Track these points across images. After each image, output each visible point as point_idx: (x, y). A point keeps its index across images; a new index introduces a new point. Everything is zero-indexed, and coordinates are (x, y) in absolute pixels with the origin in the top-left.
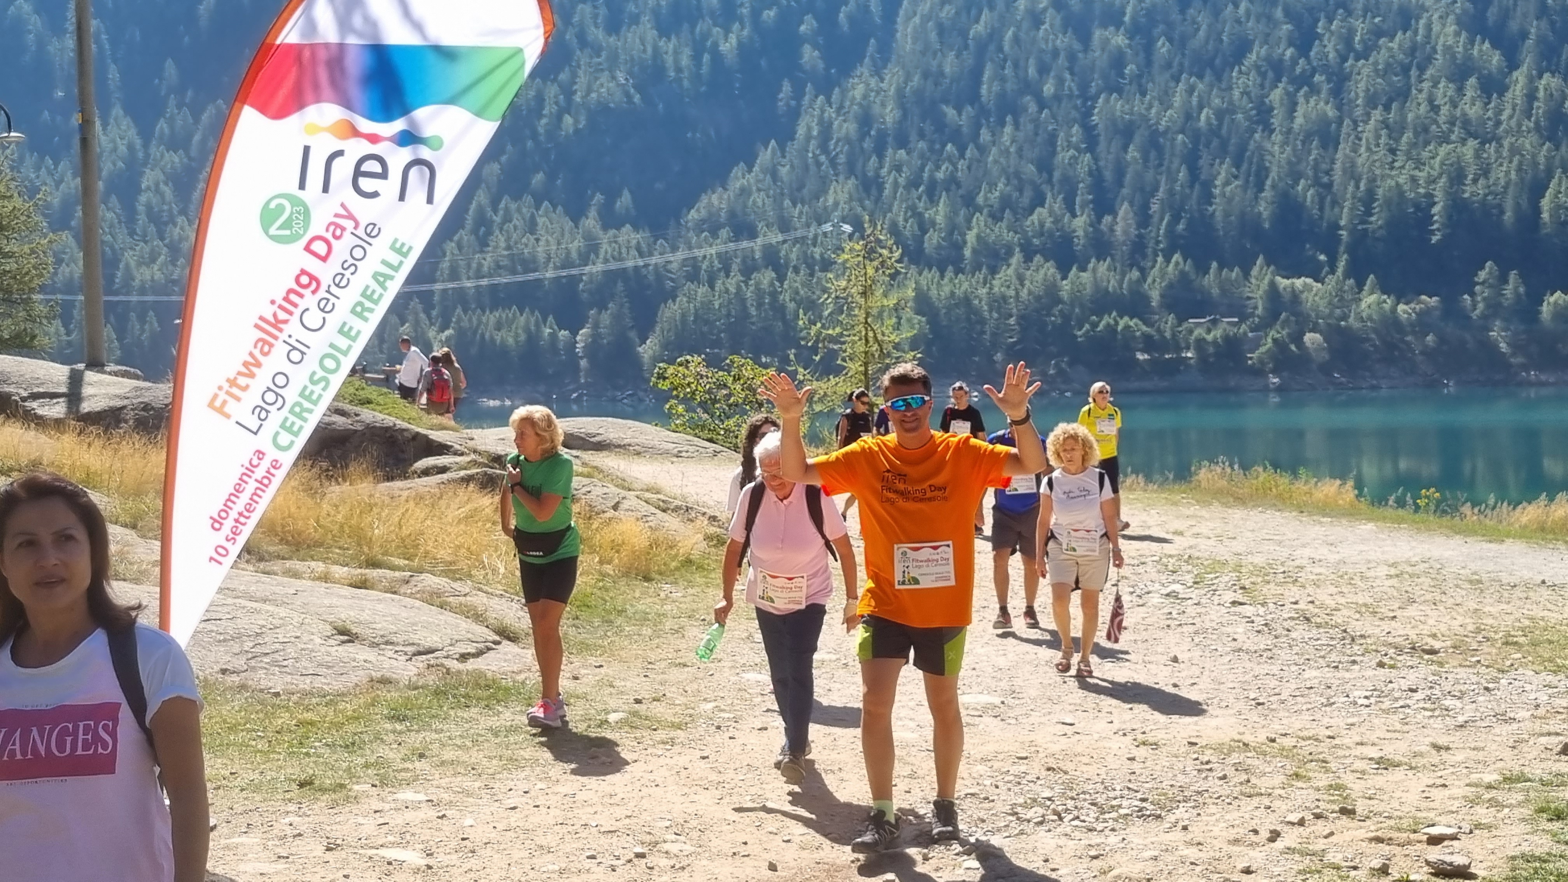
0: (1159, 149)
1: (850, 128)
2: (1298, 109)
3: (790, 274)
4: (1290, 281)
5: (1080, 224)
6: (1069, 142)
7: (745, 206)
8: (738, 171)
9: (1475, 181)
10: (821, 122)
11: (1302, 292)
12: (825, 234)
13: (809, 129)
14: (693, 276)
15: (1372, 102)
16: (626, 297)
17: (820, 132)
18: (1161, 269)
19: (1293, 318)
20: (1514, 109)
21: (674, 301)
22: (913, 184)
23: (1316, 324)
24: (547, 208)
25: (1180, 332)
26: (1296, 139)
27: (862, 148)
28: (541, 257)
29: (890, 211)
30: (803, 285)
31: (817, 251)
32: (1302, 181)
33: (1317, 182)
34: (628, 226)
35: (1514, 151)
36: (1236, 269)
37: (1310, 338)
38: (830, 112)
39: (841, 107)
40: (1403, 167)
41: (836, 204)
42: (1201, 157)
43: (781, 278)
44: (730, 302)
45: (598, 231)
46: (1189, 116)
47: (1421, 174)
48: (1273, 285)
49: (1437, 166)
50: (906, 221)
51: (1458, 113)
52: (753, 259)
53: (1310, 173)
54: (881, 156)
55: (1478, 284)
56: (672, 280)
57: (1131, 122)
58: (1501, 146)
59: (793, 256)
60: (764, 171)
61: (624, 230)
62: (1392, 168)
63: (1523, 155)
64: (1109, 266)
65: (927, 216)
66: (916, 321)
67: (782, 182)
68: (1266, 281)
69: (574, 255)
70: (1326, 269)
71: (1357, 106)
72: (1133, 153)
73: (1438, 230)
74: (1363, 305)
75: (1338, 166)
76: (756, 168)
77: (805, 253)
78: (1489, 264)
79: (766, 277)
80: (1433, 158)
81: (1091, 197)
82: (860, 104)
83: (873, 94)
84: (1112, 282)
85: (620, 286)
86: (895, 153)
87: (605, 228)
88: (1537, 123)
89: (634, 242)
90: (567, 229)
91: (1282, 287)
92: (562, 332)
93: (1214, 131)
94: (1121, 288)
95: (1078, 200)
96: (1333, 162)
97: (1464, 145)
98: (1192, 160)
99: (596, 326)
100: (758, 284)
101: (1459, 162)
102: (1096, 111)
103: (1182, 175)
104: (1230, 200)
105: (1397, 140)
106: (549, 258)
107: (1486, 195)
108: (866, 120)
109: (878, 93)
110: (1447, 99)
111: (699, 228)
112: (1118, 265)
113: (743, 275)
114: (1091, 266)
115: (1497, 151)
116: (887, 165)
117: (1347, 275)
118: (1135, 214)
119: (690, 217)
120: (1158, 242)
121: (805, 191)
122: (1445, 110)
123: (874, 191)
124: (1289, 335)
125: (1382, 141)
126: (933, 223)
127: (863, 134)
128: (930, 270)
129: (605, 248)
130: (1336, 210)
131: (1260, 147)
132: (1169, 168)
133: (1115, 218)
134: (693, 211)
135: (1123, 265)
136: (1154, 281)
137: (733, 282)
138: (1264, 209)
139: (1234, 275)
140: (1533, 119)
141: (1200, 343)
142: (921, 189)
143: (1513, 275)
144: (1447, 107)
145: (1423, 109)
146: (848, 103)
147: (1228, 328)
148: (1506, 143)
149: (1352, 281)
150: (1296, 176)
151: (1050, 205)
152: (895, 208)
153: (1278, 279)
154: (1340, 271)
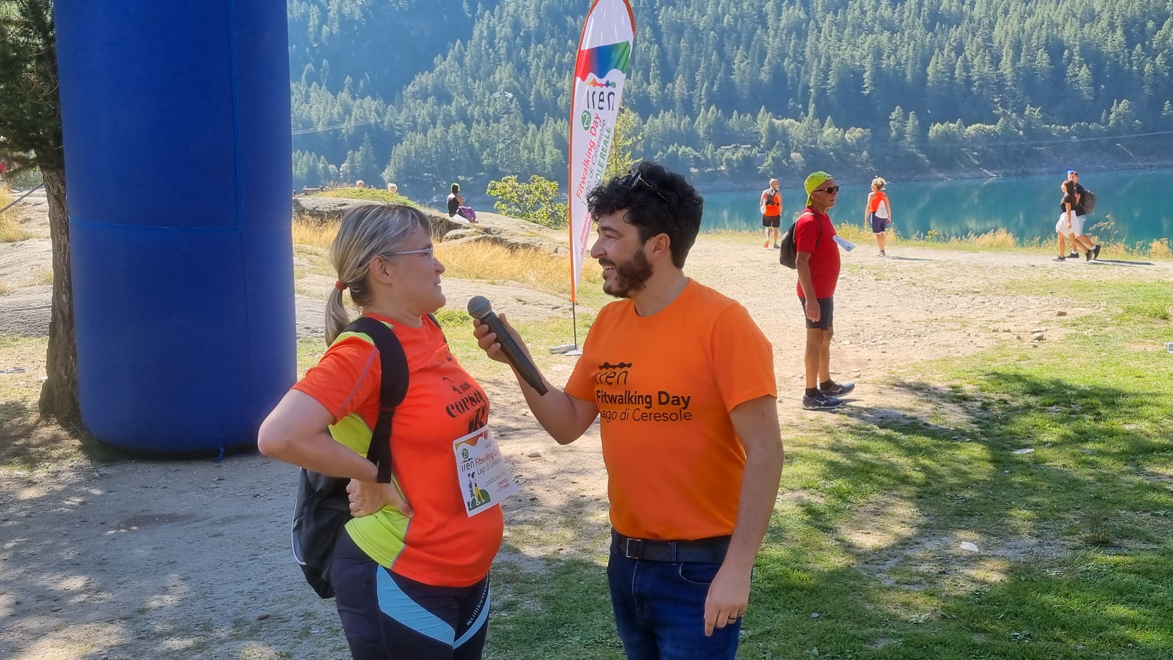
0: (699, 40)
1: (507, 31)
2: (783, 14)
3: (474, 125)
4: (781, 121)
5: (653, 88)
6: (644, 37)
7: (444, 83)
8: (437, 60)
9: (889, 57)
10: (488, 27)
11: (788, 128)
12: (495, 99)
13: (482, 32)
14: (413, 128)
15: (826, 9)
16: (370, 142)
17: (488, 34)
18: (703, 116)
19: (783, 144)
20: (910, 13)
21: (401, 144)
22: (549, 65)
23: (797, 147)
24: (315, 86)
25: (716, 155)
26: (782, 33)
27: (515, 44)
28: (314, 118)
29: (535, 84)
30: (483, 132)
31: (491, 110)
32: (786, 59)
33: (795, 59)
34: (368, 96)
35: (911, 37)
36: (749, 115)
37: (795, 155)
38: (494, 21)
39: (501, 18)
40: (845, 49)
41: (501, 80)
42: (724, 46)
43: (469, 128)
44: (437, 144)
45: (350, 101)
46: (718, 19)
47: (857, 53)
48: (771, 124)
49: (866, 48)
50: (546, 90)
51: (878, 14)
52: (450, 116)
53: (791, 54)
54: (527, 50)
55: (892, 120)
56: (399, 130)
57: (682, 24)
58: (903, 34)
59: (476, 114)
60: (455, 59)
61: (366, 99)
62: (839, 50)
63: (916, 41)
64: (672, 115)
65: (558, 86)
66: (554, 153)
67: (466, 66)
68: (767, 122)
69: (336, 116)
70: (802, 113)
71: (818, 12)
72: (683, 44)
73: (867, 87)
74: (825, 135)
75: (807, 50)
76: (449, 58)
77: (483, 111)
78: (897, 107)
79: (459, 127)
80: (864, 43)
81: (659, 72)
82: (512, 16)
83: (520, 9)
84: (674, 125)
85: (366, 136)
86: (536, 47)
87: (354, 98)
88: (924, 20)
89: (373, 108)
90: (330, 99)
91: (776, 125)
92: (331, 166)
93: (732, 29)
94: (679, 128)
95: (651, 74)
96: (805, 47)
97: (881, 35)
98: (719, 47)
99: (353, 161)
100: (455, 132)
101: (879, 46)
102: (660, 17)
103: (714, 57)
104: (744, 72)
105: (842, 33)
106: (319, 119)
107: (895, 66)
108: (516, 26)
109: (523, 8)
110: (871, 6)
111: (414, 96)
112: (677, 114)
113: (444, 127)
114: (660, 115)
115: (901, 38)
116: (531, 54)
117: (815, 117)
118: (687, 82)
119: (408, 89)
120: (701, 99)
121: (481, 72)
122: (869, 13)
123: (524, 71)
124: (781, 155)
125: (833, 34)
126: (563, 90)
127: (516, 34)
128: (562, 120)
129: (355, 111)
130: (807, 77)
131: (760, 40)
132: (706, 52)
133: (674, 85)
134: (409, 87)
135: (679, 115)
136: (699, 123)
137: (439, 131)
138: (764, 76)
139: (747, 118)
140: (921, 18)
141: (729, 161)
142: (553, 70)
143: (912, 114)
144: (871, 11)
145: (857, 12)
146: (505, 15)
147: (745, 151)
148: (906, 34)
149: (818, 120)
150: (783, 56)
151: (634, 77)
152: (538, 83)
153: (774, 120)
154: (811, 114)
